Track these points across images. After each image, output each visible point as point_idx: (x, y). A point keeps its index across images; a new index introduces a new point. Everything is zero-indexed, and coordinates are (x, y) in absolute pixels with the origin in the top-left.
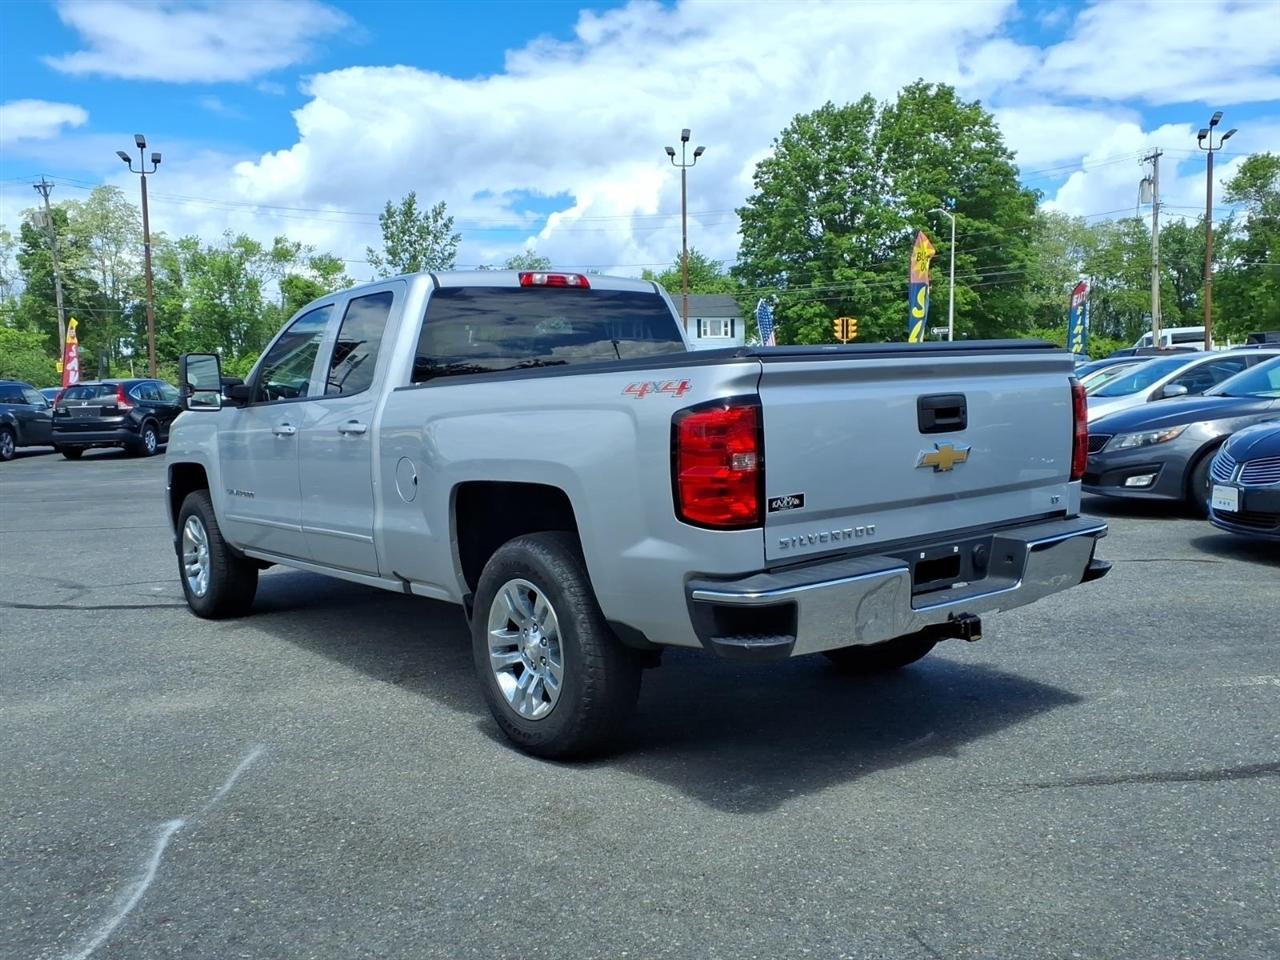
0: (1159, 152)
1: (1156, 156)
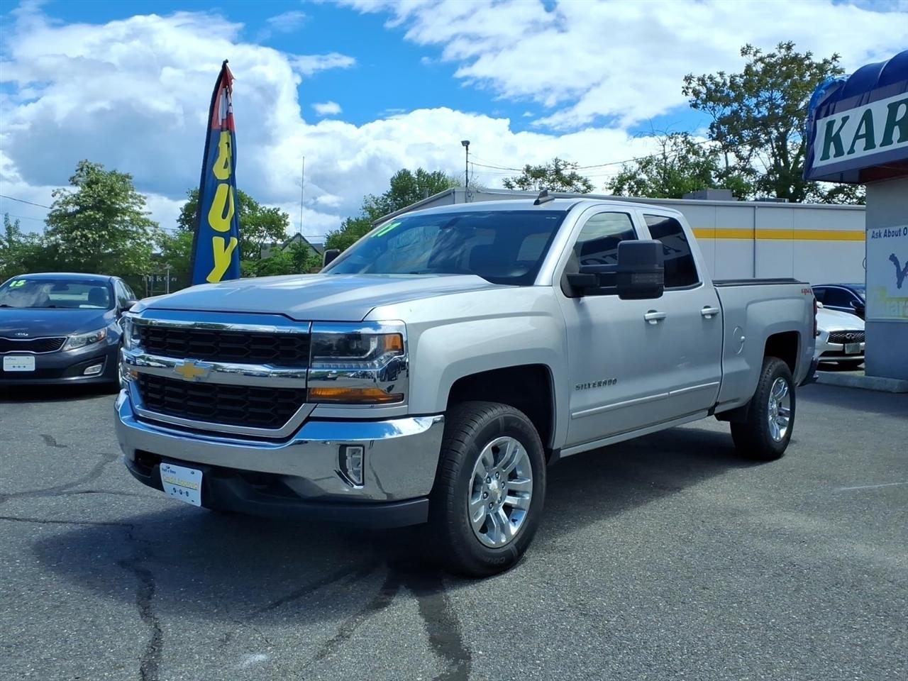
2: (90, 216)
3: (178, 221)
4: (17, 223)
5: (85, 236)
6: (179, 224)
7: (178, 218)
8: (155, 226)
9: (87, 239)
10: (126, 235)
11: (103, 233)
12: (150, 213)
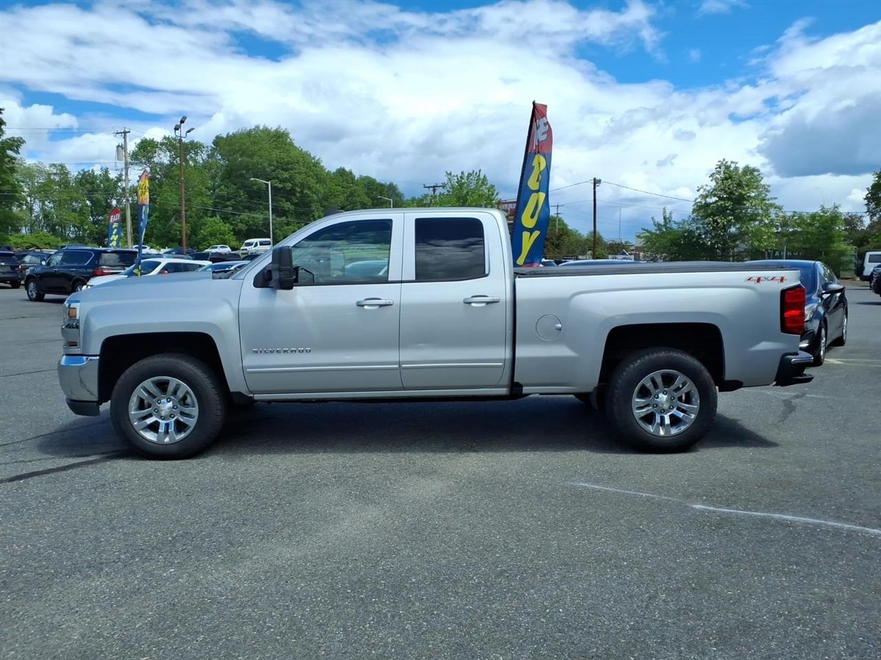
0: (127, 130)
1: (125, 133)
2: (721, 204)
3: (865, 199)
4: (670, 213)
5: (716, 221)
6: (866, 202)
7: (865, 197)
8: (780, 208)
9: (718, 223)
10: (753, 218)
11: (730, 218)
12: (776, 198)
